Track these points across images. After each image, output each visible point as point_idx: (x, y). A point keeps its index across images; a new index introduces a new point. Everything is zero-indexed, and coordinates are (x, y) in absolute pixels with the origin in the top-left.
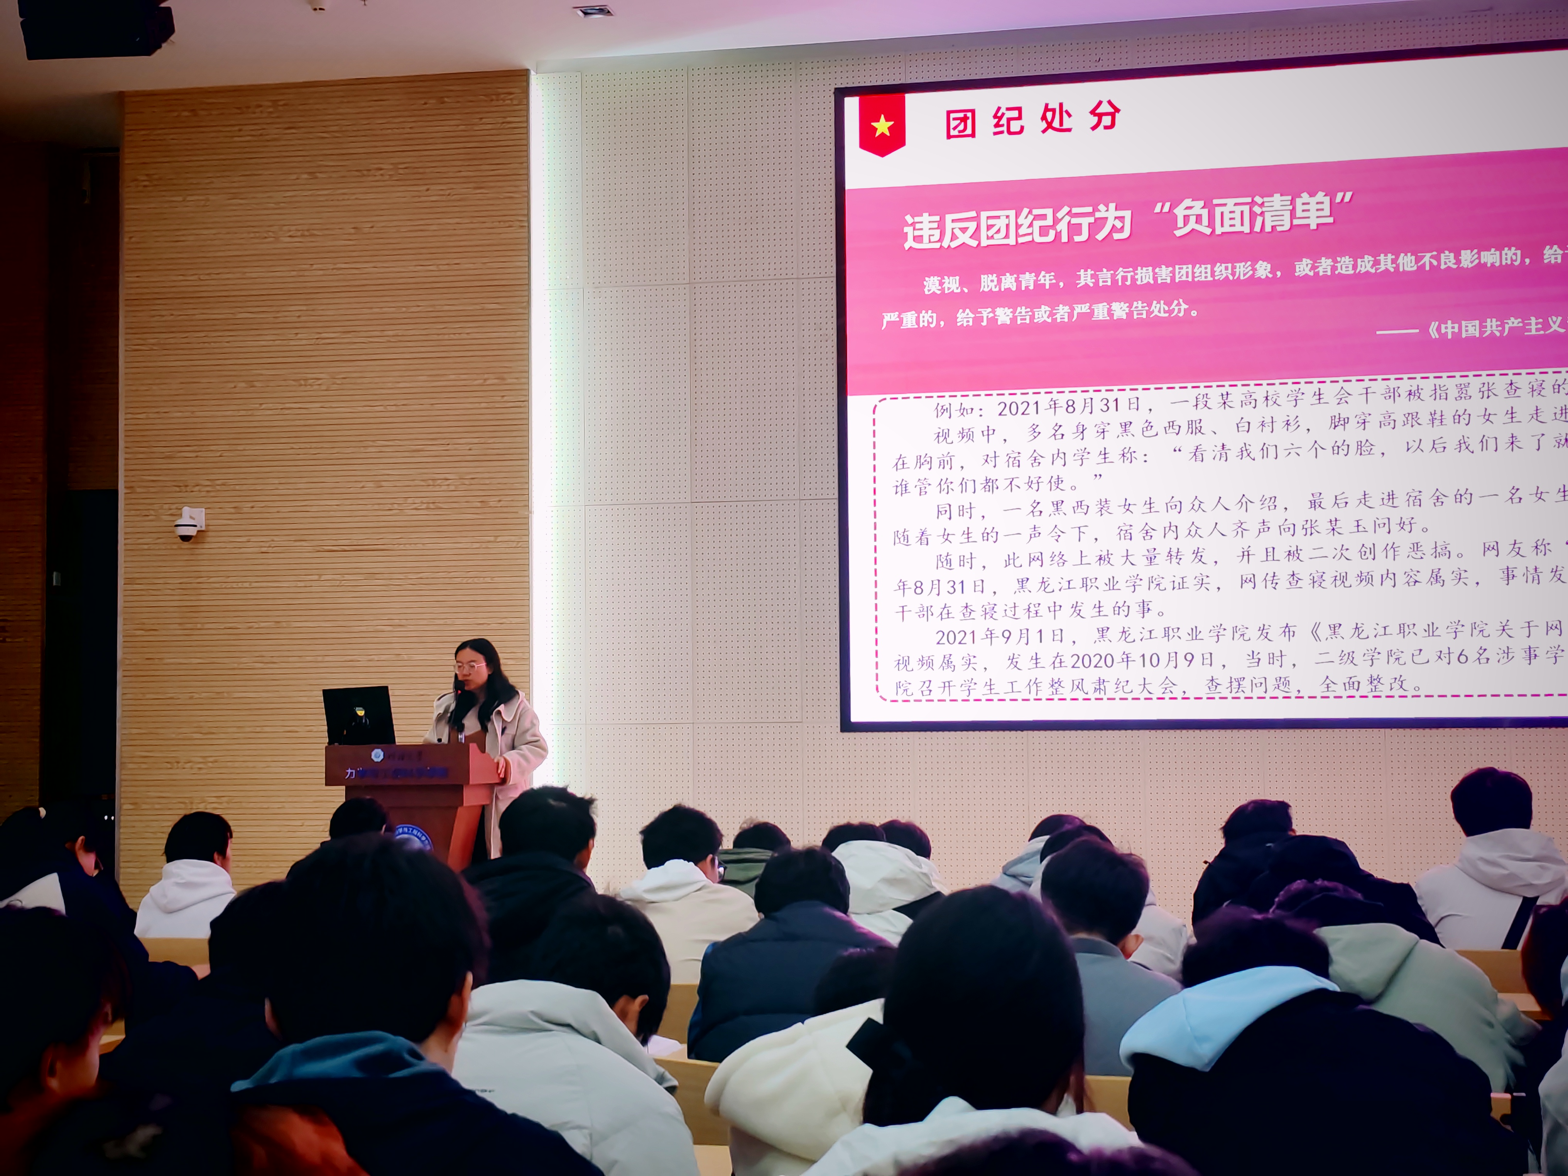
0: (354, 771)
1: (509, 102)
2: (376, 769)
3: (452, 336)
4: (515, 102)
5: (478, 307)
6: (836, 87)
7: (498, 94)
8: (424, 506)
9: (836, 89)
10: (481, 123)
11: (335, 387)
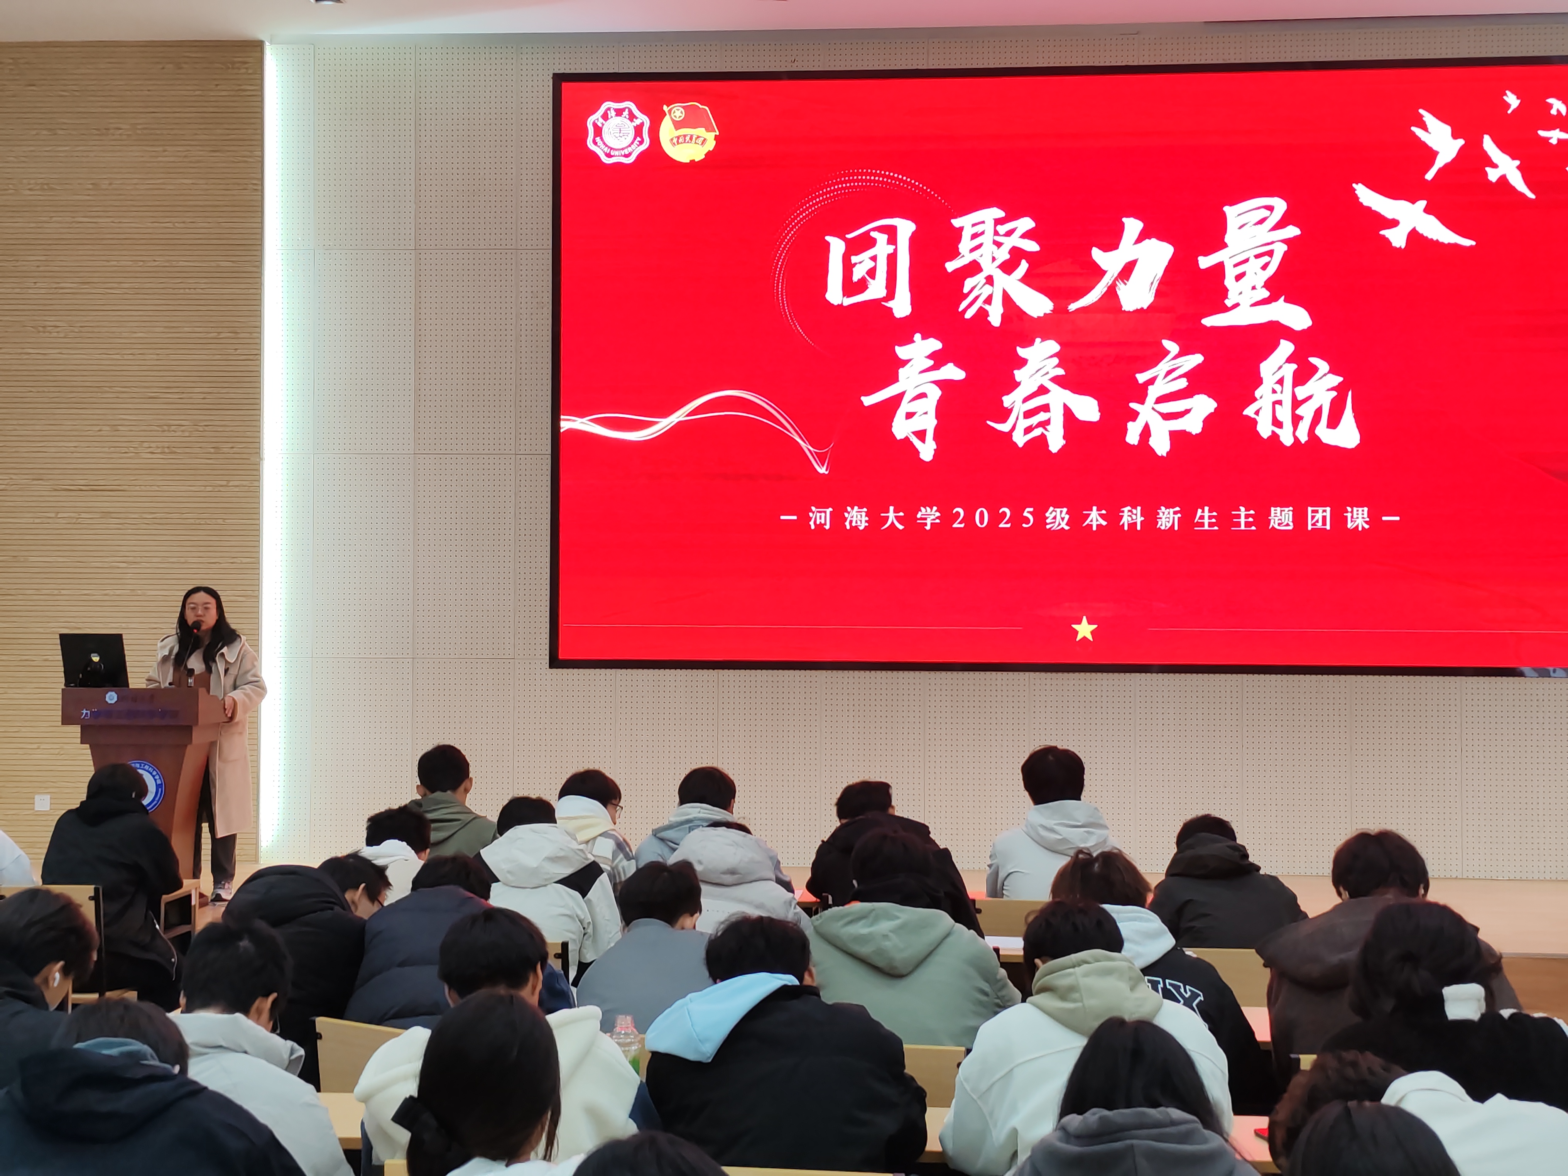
0: (89, 712)
1: (244, 71)
2: (109, 711)
3: (187, 290)
4: (250, 71)
5: (213, 264)
6: (555, 72)
7: (233, 63)
8: (159, 450)
9: (554, 74)
10: (216, 89)
11: (72, 335)
